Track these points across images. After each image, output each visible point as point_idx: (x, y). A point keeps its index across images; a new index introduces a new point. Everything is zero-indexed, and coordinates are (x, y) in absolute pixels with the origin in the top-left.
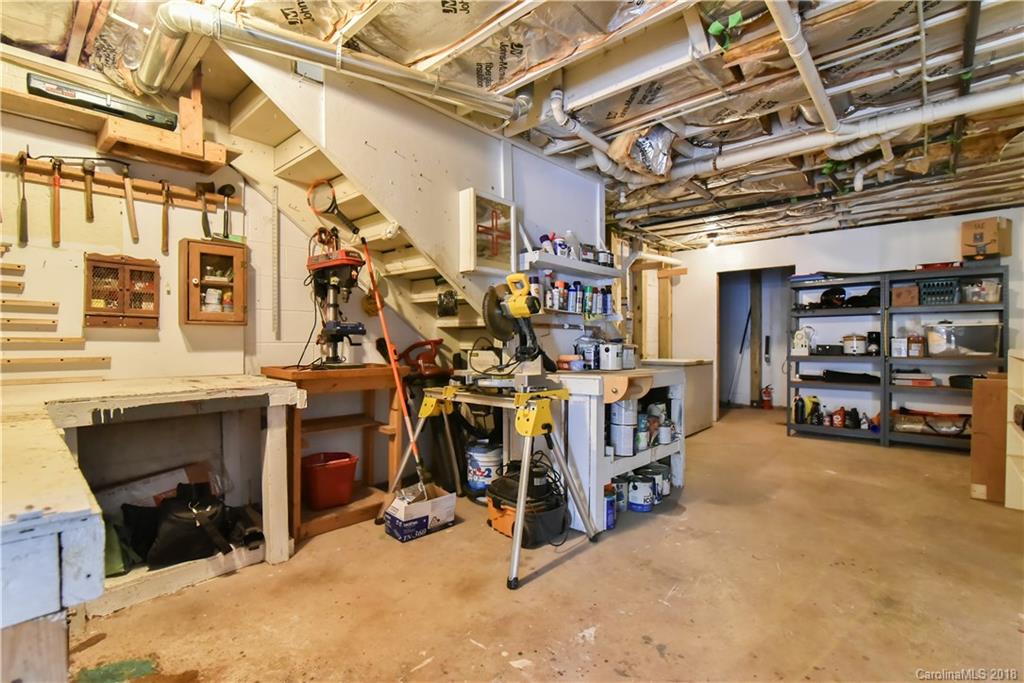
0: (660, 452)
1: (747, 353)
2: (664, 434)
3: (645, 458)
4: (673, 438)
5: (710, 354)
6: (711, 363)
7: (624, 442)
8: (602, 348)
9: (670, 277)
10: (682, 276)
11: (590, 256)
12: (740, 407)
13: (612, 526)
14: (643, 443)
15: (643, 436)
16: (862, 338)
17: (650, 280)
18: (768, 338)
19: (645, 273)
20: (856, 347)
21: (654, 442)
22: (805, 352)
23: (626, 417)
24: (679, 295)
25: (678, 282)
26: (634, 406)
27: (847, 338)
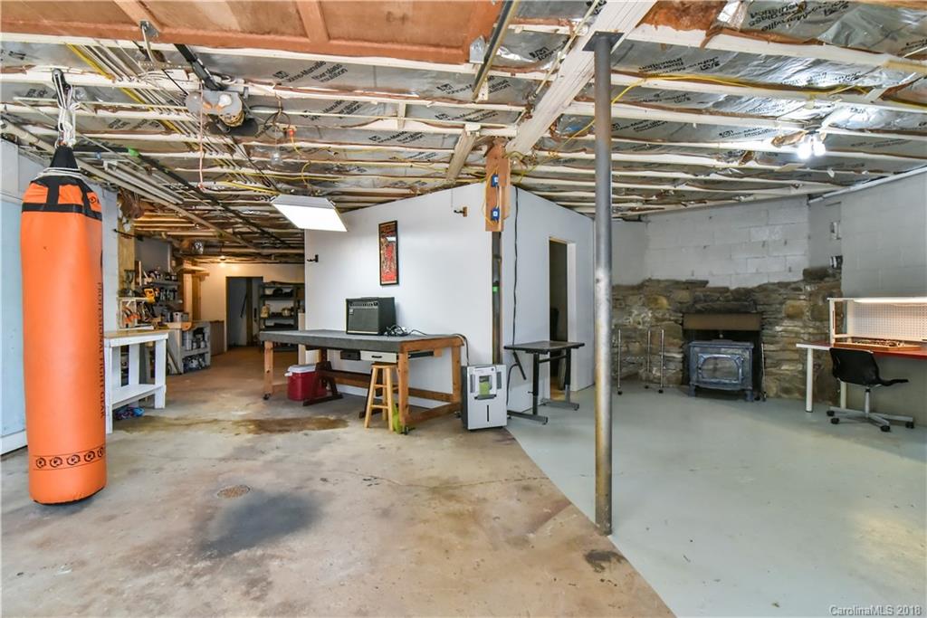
0: (201, 351)
1: (245, 318)
2: (202, 344)
3: (195, 352)
4: (206, 346)
5: (223, 316)
6: (223, 322)
7: (188, 346)
8: (174, 314)
9: (198, 277)
10: (207, 277)
11: (168, 277)
12: (242, 346)
13: (185, 372)
14: (194, 347)
15: (195, 344)
16: (288, 310)
17: (188, 279)
18: (255, 310)
19: (185, 275)
20: (286, 313)
21: (199, 347)
22: (266, 316)
23: (189, 337)
24: (205, 286)
25: (204, 279)
26: (191, 333)
27: (284, 309)
